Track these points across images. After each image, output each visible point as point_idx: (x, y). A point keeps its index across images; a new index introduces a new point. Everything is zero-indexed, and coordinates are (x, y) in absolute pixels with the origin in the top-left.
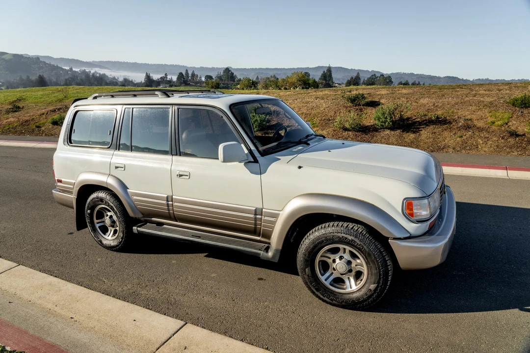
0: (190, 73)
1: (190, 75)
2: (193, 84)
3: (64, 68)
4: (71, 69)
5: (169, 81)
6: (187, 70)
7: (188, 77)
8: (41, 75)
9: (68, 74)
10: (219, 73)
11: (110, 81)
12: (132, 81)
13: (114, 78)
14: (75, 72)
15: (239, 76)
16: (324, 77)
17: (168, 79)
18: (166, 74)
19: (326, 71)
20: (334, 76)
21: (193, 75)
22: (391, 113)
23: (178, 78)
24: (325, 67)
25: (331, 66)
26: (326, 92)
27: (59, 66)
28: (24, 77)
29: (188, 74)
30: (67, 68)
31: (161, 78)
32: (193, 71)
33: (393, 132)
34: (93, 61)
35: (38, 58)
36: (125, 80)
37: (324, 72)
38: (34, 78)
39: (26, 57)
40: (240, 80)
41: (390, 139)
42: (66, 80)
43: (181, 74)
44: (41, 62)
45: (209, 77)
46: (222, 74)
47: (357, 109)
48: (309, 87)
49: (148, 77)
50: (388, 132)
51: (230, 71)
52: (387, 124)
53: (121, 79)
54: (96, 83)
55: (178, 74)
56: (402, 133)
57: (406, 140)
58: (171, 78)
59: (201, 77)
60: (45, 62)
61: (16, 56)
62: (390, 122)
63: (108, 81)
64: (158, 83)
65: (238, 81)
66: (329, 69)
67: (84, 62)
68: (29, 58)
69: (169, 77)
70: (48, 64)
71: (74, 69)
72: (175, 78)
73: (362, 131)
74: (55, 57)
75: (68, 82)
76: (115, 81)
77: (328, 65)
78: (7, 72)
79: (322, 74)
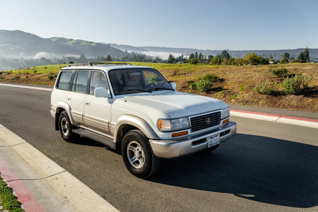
0: (198, 54)
1: (198, 56)
2: (200, 61)
3: (123, 51)
4: (126, 51)
5: (184, 59)
6: (196, 52)
7: (197, 56)
8: (109, 55)
9: (124, 54)
10: (219, 54)
11: (148, 59)
12: (161, 60)
13: (151, 57)
14: (129, 53)
15: (233, 56)
16: (302, 56)
17: (184, 58)
18: (182, 55)
19: (303, 53)
20: (310, 55)
21: (201, 55)
22: (299, 83)
23: (190, 58)
24: (304, 49)
25: (308, 48)
26: (265, 67)
27: (120, 50)
28: (101, 56)
29: (197, 55)
30: (124, 51)
31: (179, 57)
32: (201, 53)
33: (296, 97)
34: (140, 47)
35: (109, 45)
36: (157, 58)
37: (302, 53)
38: (105, 57)
39: (103, 45)
40: (234, 59)
41: (292, 102)
42: (122, 58)
43: (192, 55)
44: (111, 47)
45: (211, 57)
46: (221, 55)
47: (279, 80)
48: (259, 63)
49: (171, 56)
50: (292, 96)
51: (227, 52)
52: (290, 90)
53: (155, 58)
54: (139, 60)
55: (190, 55)
56: (303, 97)
57: (304, 103)
58: (186, 58)
59: (206, 57)
60: (112, 47)
61: (98, 44)
62: (293, 89)
63: (146, 59)
64: (177, 61)
65: (231, 60)
66: (307, 51)
67: (134, 47)
68: (105, 45)
69: (185, 57)
70: (114, 48)
71: (128, 52)
72: (188, 57)
73: (273, 95)
74: (118, 44)
75: (123, 59)
76: (151, 59)
77: (306, 48)
78: (92, 54)
79: (300, 54)
